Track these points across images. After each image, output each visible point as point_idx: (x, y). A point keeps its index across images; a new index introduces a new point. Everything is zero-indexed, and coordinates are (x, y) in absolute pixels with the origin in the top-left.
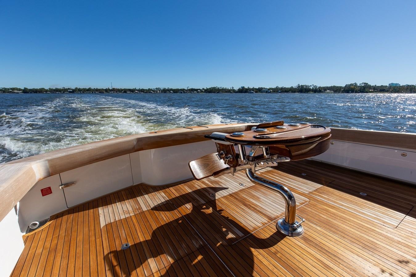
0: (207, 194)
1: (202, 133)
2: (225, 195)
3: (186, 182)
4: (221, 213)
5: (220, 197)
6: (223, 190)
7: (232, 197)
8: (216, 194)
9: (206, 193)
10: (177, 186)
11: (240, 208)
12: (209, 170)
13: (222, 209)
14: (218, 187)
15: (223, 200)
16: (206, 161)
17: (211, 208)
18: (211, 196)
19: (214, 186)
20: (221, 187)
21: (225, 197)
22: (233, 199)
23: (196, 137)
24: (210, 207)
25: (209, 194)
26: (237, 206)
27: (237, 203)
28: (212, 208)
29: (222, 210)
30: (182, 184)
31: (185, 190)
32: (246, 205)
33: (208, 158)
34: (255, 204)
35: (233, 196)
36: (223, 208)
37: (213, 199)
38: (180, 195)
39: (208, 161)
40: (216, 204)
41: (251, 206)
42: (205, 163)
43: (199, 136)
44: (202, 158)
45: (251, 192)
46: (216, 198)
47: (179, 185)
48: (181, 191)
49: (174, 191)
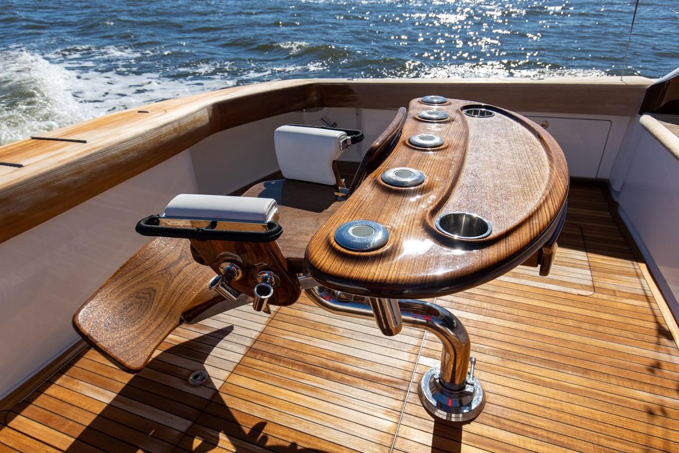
0: (175, 382)
1: (72, 175)
2: (237, 358)
3: (70, 364)
4: (265, 438)
5: (224, 375)
6: (222, 343)
7: (258, 356)
8: (207, 368)
9: (173, 379)
10: (40, 400)
11: (305, 387)
12: (161, 311)
13: (261, 421)
14: (198, 335)
15: (242, 381)
16: (138, 283)
17: (222, 436)
18: (194, 386)
19: (183, 340)
20: (207, 332)
21: (239, 368)
22: (269, 365)
23: (55, 194)
24: (213, 433)
25: (185, 379)
26: (291, 385)
27: (288, 373)
28: (228, 434)
29: (262, 425)
30: (58, 382)
31: (83, 404)
32: (313, 370)
33: (141, 268)
34: (335, 355)
35: (263, 353)
36: (260, 414)
37: (208, 395)
38: (77, 434)
39: (146, 280)
40: (231, 414)
41: (327, 367)
42: (137, 293)
43: (66, 188)
44: (115, 276)
45: (300, 313)
46: (218, 384)
47: (51, 391)
48: (71, 413)
49: (38, 430)
